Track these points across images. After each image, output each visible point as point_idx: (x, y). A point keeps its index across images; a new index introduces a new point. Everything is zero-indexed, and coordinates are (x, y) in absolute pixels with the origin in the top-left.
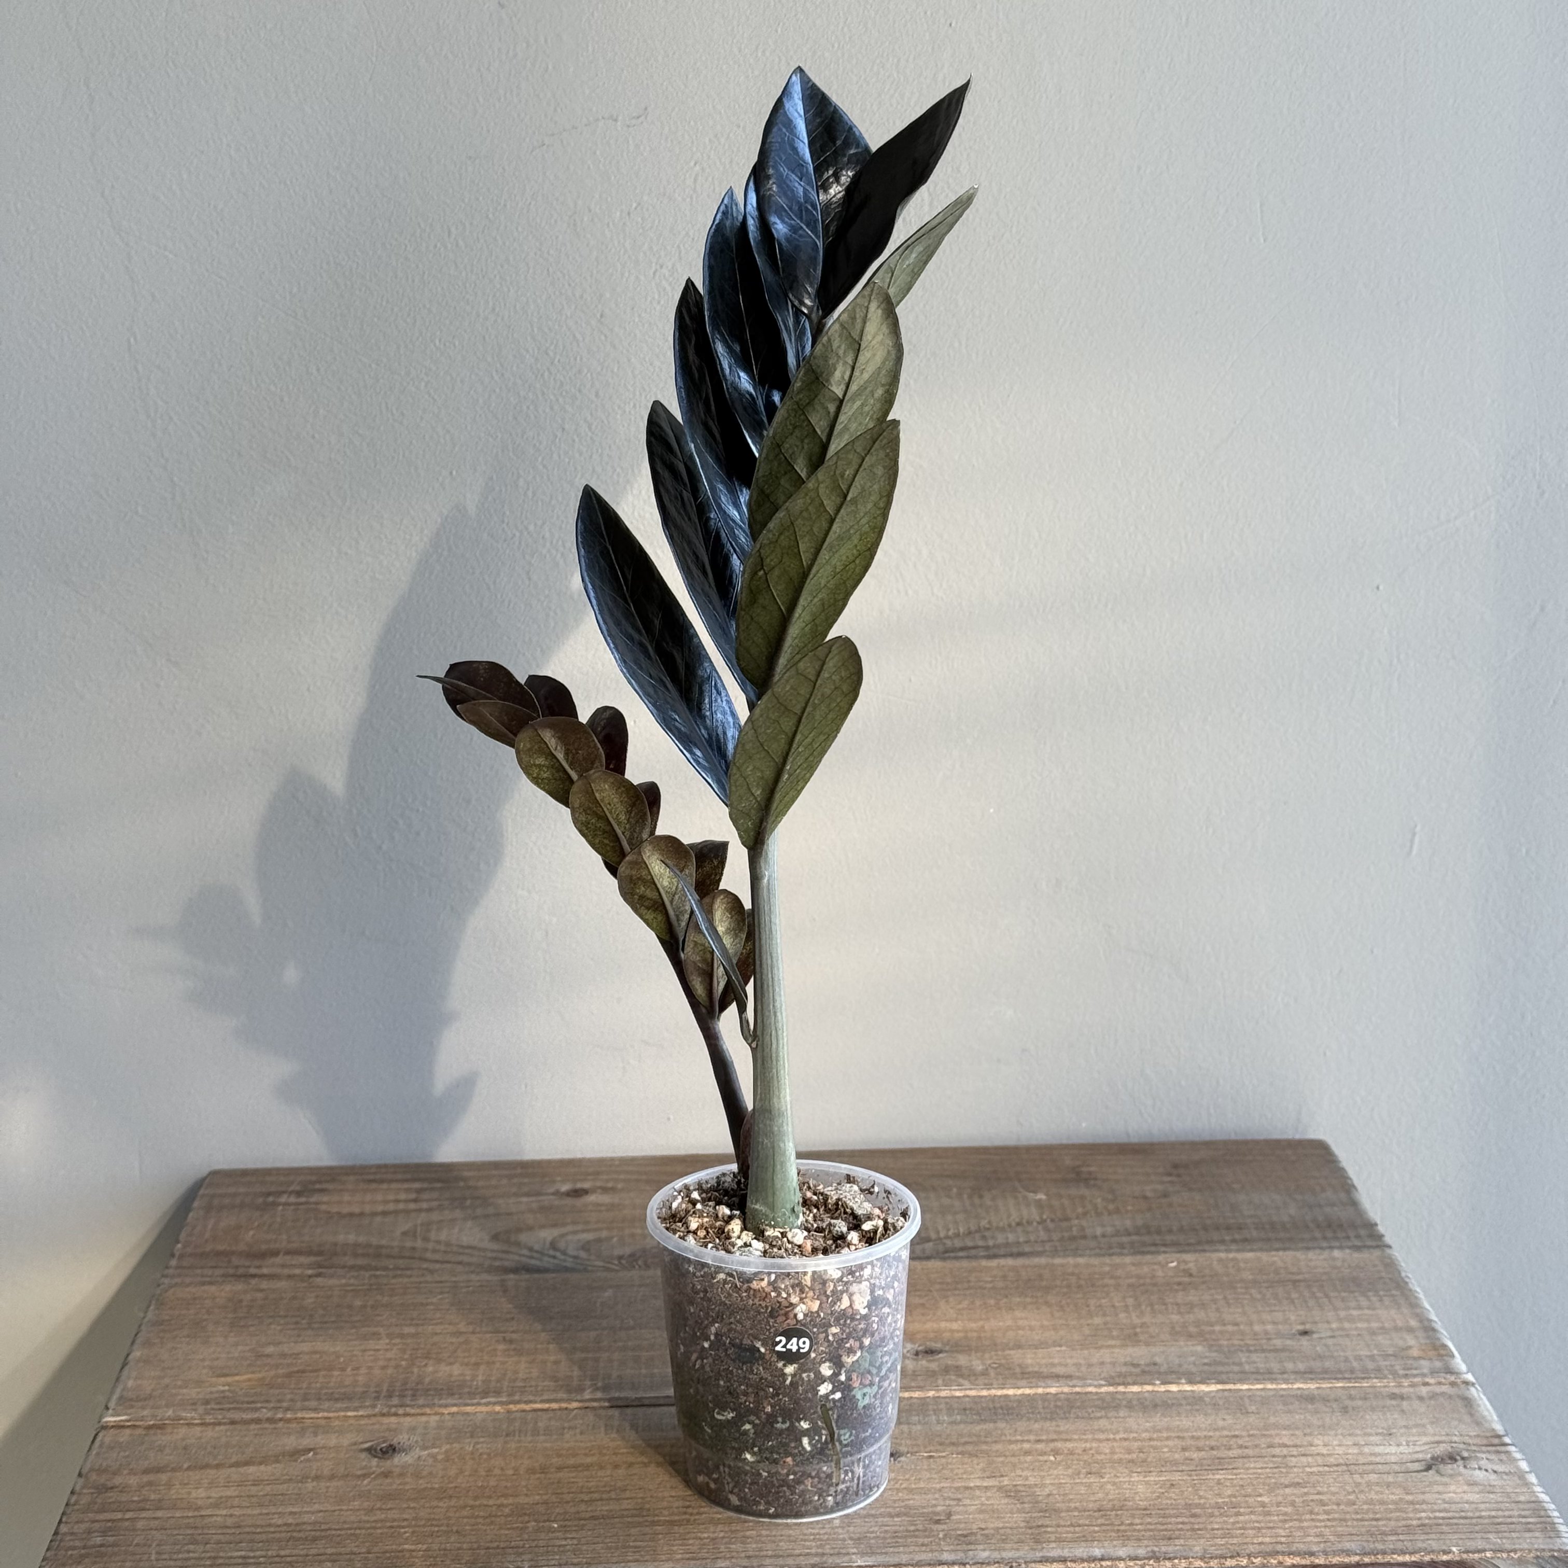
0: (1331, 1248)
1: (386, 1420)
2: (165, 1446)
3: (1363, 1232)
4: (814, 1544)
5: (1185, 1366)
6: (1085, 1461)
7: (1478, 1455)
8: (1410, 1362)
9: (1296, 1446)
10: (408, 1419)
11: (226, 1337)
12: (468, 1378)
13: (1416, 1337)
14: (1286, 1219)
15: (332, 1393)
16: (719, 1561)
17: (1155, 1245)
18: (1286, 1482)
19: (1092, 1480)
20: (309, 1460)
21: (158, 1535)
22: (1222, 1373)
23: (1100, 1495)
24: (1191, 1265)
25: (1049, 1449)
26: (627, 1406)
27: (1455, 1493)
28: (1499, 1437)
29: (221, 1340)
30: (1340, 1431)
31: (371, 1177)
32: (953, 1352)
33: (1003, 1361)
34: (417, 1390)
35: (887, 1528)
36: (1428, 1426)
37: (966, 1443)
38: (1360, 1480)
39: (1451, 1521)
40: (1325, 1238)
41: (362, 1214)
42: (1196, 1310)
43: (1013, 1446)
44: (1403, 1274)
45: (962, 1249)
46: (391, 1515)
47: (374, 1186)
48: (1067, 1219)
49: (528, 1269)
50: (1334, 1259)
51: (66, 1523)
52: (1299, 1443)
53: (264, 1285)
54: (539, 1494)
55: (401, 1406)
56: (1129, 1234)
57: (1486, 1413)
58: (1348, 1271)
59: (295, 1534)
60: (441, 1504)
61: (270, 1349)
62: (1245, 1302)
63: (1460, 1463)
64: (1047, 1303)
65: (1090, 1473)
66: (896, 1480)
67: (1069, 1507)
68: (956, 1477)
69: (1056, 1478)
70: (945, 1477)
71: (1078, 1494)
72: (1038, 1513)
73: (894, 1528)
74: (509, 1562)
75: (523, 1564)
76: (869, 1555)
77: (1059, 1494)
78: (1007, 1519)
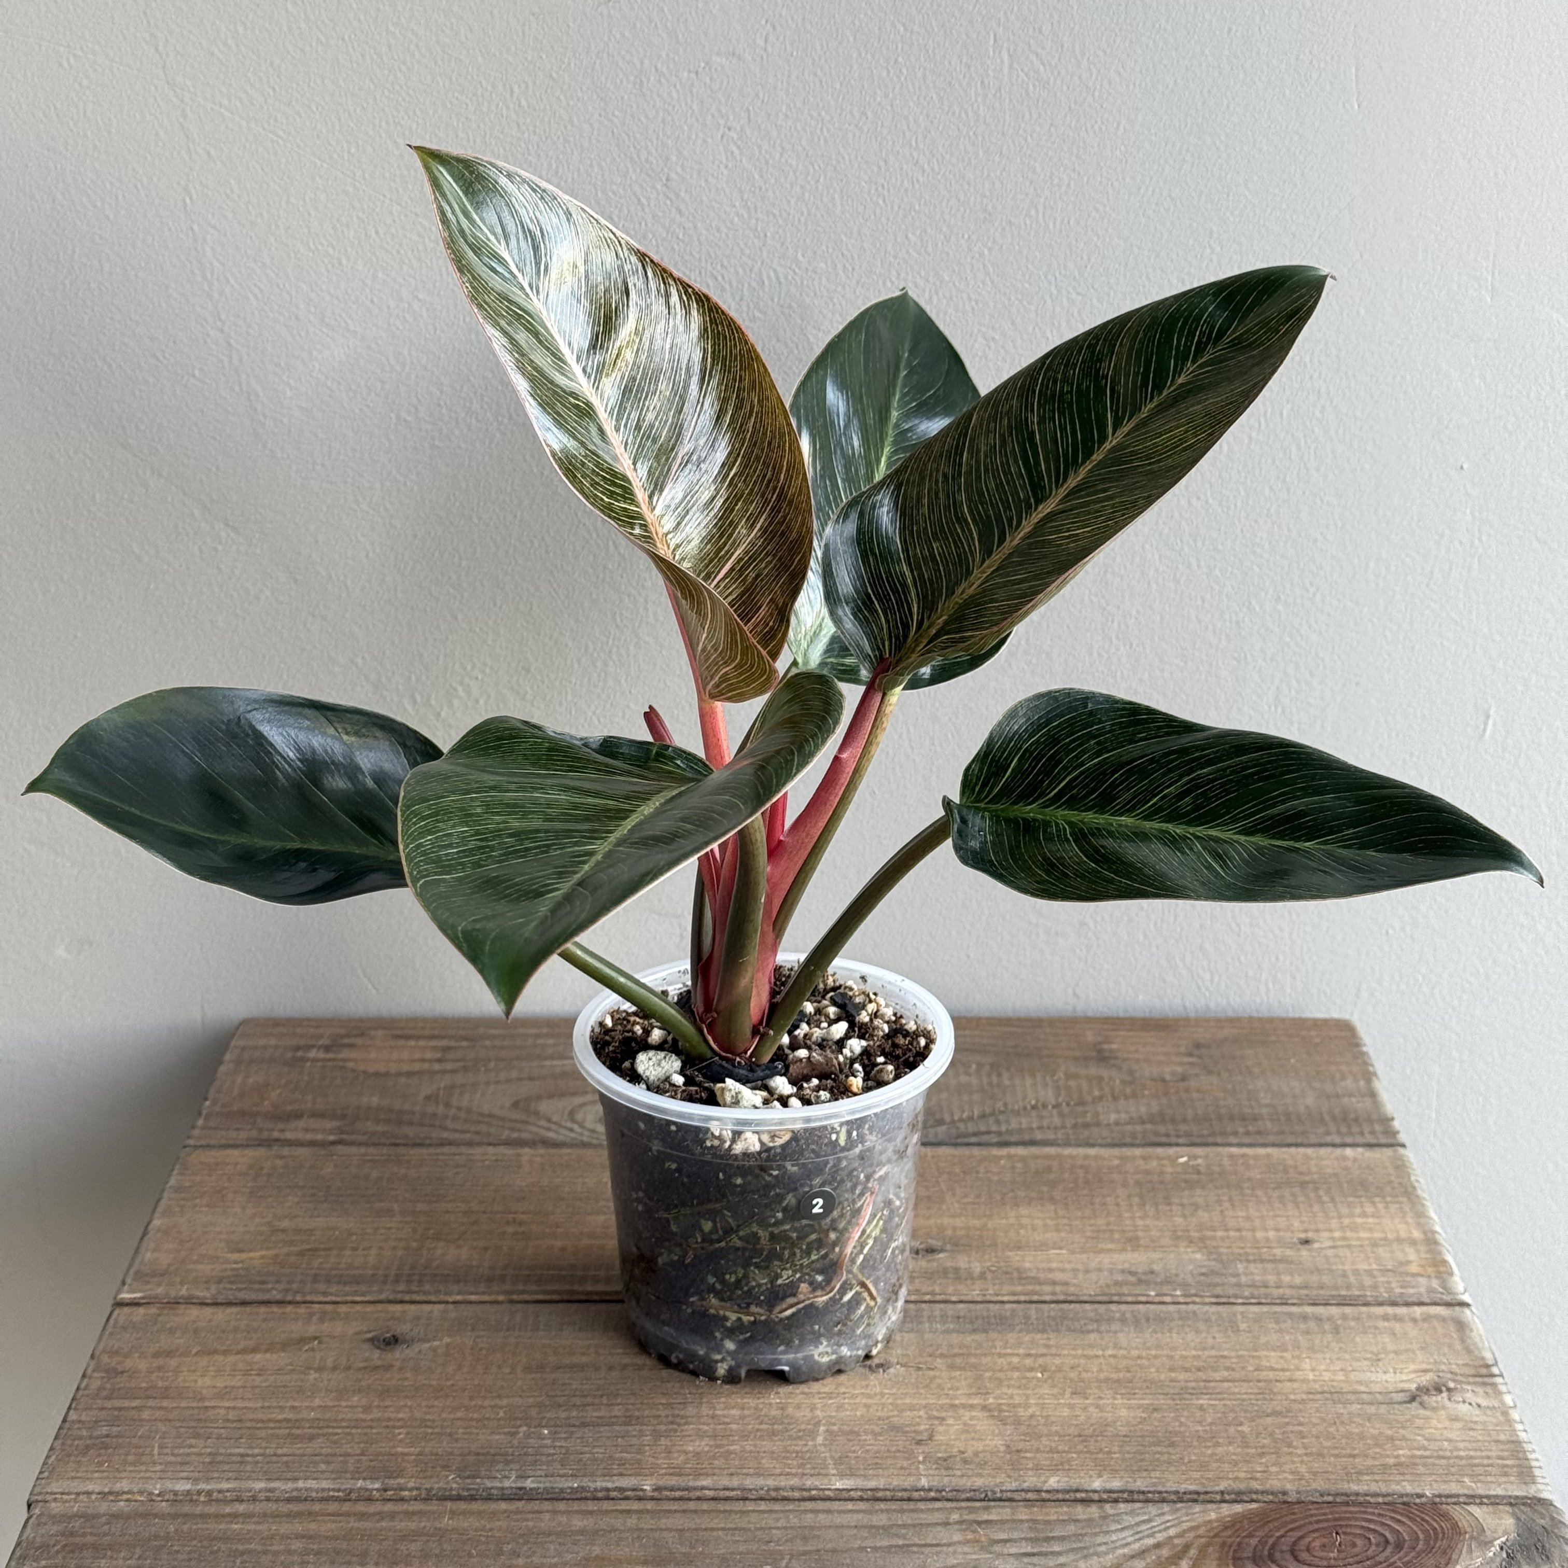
0: (1344, 1145)
1: (391, 1308)
2: (176, 1329)
3: (1378, 1128)
4: (795, 1462)
5: (1182, 1276)
6: (1071, 1380)
7: (1465, 1387)
8: (1409, 1279)
9: (1283, 1370)
10: (413, 1307)
11: (244, 1208)
12: (474, 1263)
13: (1418, 1251)
14: (1302, 1109)
15: (341, 1275)
16: (701, 1478)
17: (1167, 1135)
18: (1269, 1411)
19: (1076, 1401)
20: (313, 1349)
21: (162, 1427)
22: (1216, 1285)
23: (1082, 1418)
24: (1200, 1161)
25: (1036, 1365)
27: (1436, 1429)
28: (1488, 1366)
29: (239, 1210)
30: (1328, 1356)
31: (399, 1032)
32: (953, 1251)
33: (1002, 1264)
34: (425, 1275)
35: (868, 1448)
36: (1418, 1352)
37: (955, 1355)
38: (1342, 1411)
39: (1429, 1460)
40: (1339, 1133)
41: (387, 1074)
42: (1200, 1213)
44: (1413, 1178)
45: (974, 1134)
46: (386, 1415)
47: (401, 1042)
48: (1082, 1103)
49: (546, 1143)
50: (1345, 1158)
51: (75, 1409)
52: (1286, 1366)
53: (286, 1151)
54: (534, 1396)
55: (408, 1292)
56: (1143, 1123)
57: (1477, 1340)
58: (1357, 1172)
59: (294, 1431)
60: (436, 1403)
61: (285, 1224)
62: (1251, 1204)
63: (1445, 1395)
64: (1052, 1200)
65: (1074, 1393)
66: (882, 1395)
67: (1050, 1431)
68: (942, 1393)
69: (1041, 1398)
70: (931, 1393)
71: (1061, 1416)
72: (1019, 1436)
73: (875, 1448)
74: (497, 1471)
75: (510, 1474)
76: (849, 1478)
77: (1042, 1416)
78: (987, 1442)
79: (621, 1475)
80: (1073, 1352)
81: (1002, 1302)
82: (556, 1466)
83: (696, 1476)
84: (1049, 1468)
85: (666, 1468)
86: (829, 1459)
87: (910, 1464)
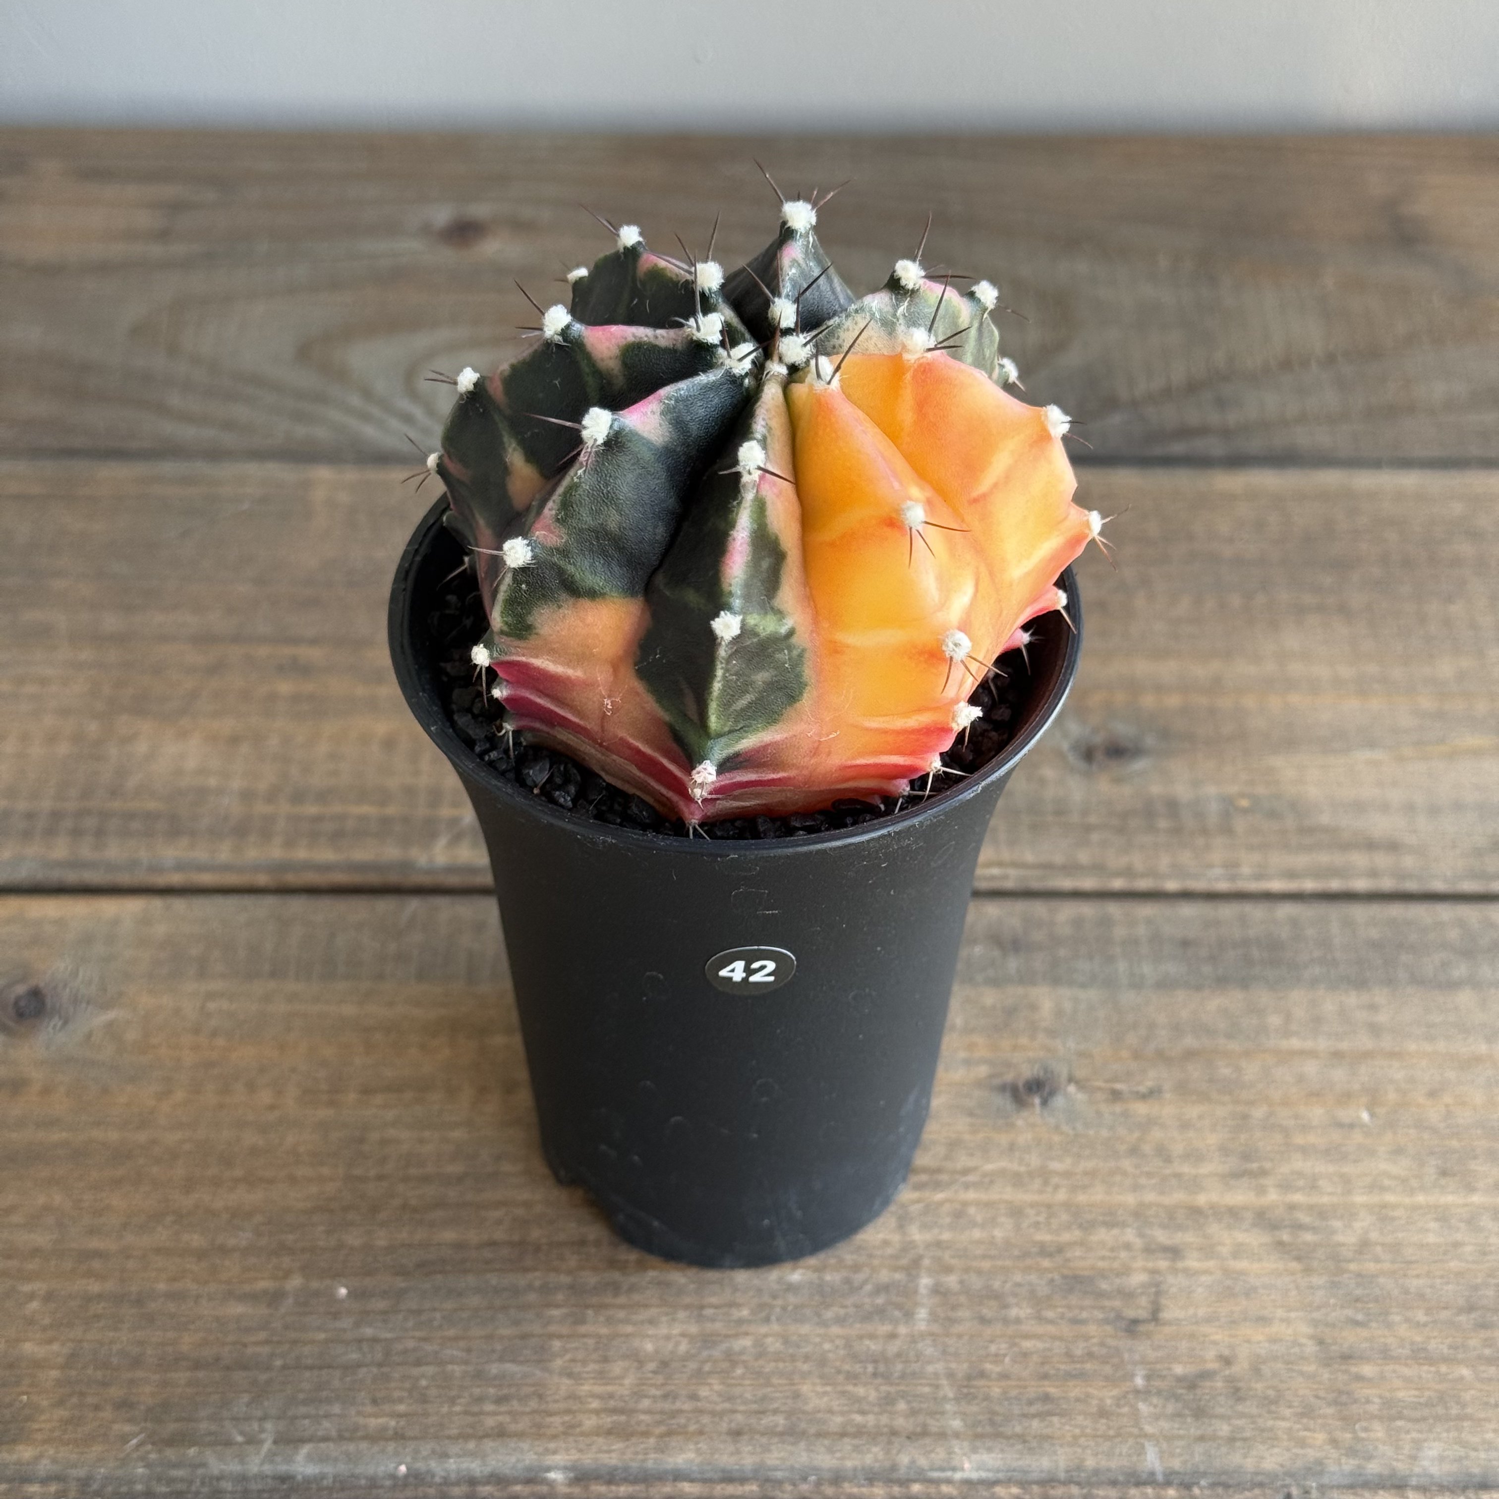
1: (37, 907)
4: (873, 1394)
6: (1433, 1129)
10: (82, 906)
12: (212, 782)
16: (674, 1442)
19: (1450, 1199)
23: (1469, 1253)
25: (1356, 1087)
31: (91, 162)
32: (1159, 752)
33: (1261, 790)
34: (110, 815)
35: (1025, 1344)
37: (1189, 1055)
41: (61, 268)
45: (1178, 434)
46: (7, 1237)
47: (92, 187)
48: (1375, 352)
55: (72, 866)
60: (114, 1200)
64: (1343, 610)
65: (1444, 1173)
66: (1044, 1174)
67: (1406, 1292)
68: (1168, 1171)
69: (1375, 1187)
70: (1146, 1169)
71: (1421, 1246)
72: (1342, 1307)
73: (1040, 1345)
74: (235, 1419)
75: (262, 1430)
76: (989, 1443)
77: (1383, 1245)
78: (1277, 1328)
79: (501, 1433)
81: (1268, 896)
82: (363, 1404)
83: (661, 1436)
84: (1418, 1414)
85: (597, 1412)
86: (944, 1382)
87: (1119, 1399)
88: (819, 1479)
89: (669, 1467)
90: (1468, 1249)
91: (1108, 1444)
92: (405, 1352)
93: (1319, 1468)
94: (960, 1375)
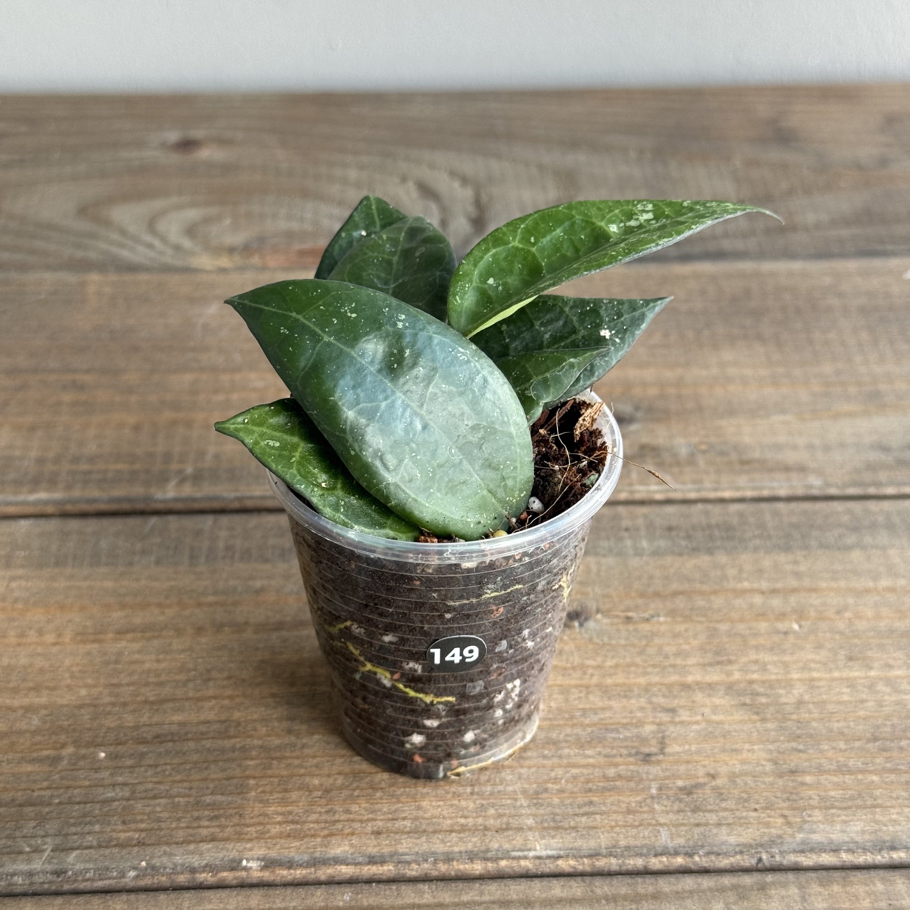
4: (472, 805)
6: (841, 633)
16: (333, 840)
19: (856, 674)
25: (789, 610)
26: (222, 511)
33: (713, 440)
35: (574, 771)
37: (675, 594)
43: (738, 602)
49: (117, 266)
54: (87, 686)
56: (849, 224)
64: (759, 337)
65: (850, 659)
66: (583, 667)
67: (831, 731)
68: (667, 664)
69: (805, 668)
70: (651, 663)
71: (840, 703)
72: (788, 741)
73: (585, 771)
74: (24, 837)
75: (45, 844)
76: (553, 833)
77: (813, 703)
78: (745, 755)
79: (213, 840)
80: (834, 585)
81: (722, 501)
82: (115, 824)
83: (325, 837)
84: (845, 805)
85: (279, 823)
86: (520, 796)
87: (640, 803)
88: (435, 860)
89: (330, 856)
90: (871, 704)
91: (636, 830)
92: (146, 791)
93: (780, 841)
94: (531, 792)
